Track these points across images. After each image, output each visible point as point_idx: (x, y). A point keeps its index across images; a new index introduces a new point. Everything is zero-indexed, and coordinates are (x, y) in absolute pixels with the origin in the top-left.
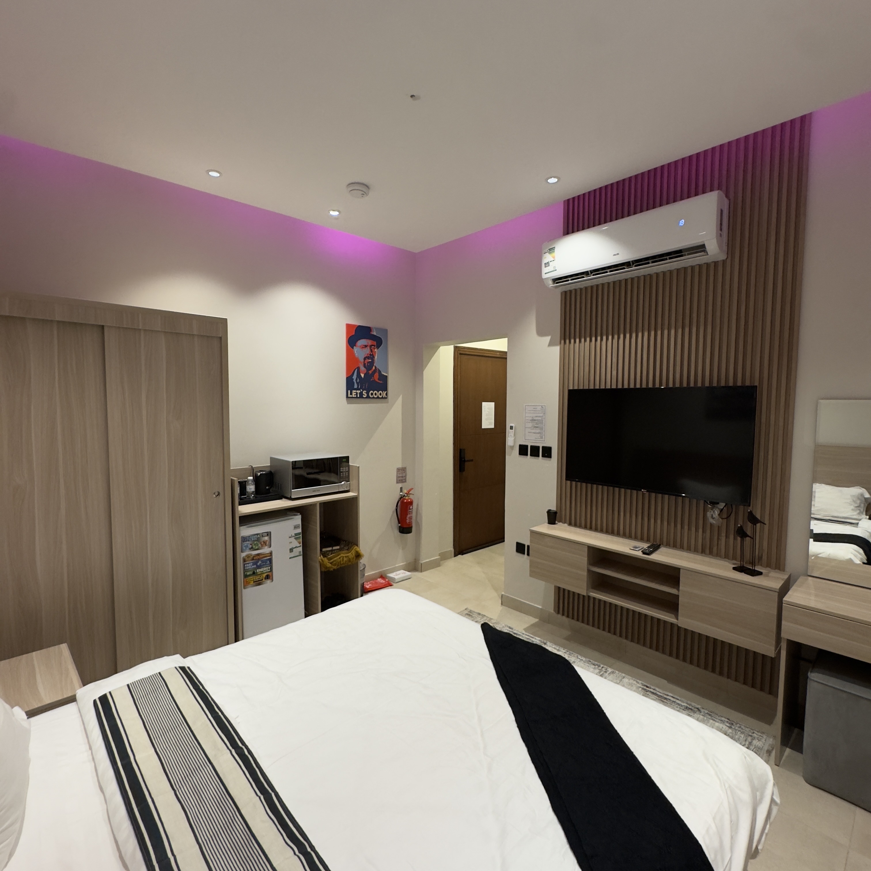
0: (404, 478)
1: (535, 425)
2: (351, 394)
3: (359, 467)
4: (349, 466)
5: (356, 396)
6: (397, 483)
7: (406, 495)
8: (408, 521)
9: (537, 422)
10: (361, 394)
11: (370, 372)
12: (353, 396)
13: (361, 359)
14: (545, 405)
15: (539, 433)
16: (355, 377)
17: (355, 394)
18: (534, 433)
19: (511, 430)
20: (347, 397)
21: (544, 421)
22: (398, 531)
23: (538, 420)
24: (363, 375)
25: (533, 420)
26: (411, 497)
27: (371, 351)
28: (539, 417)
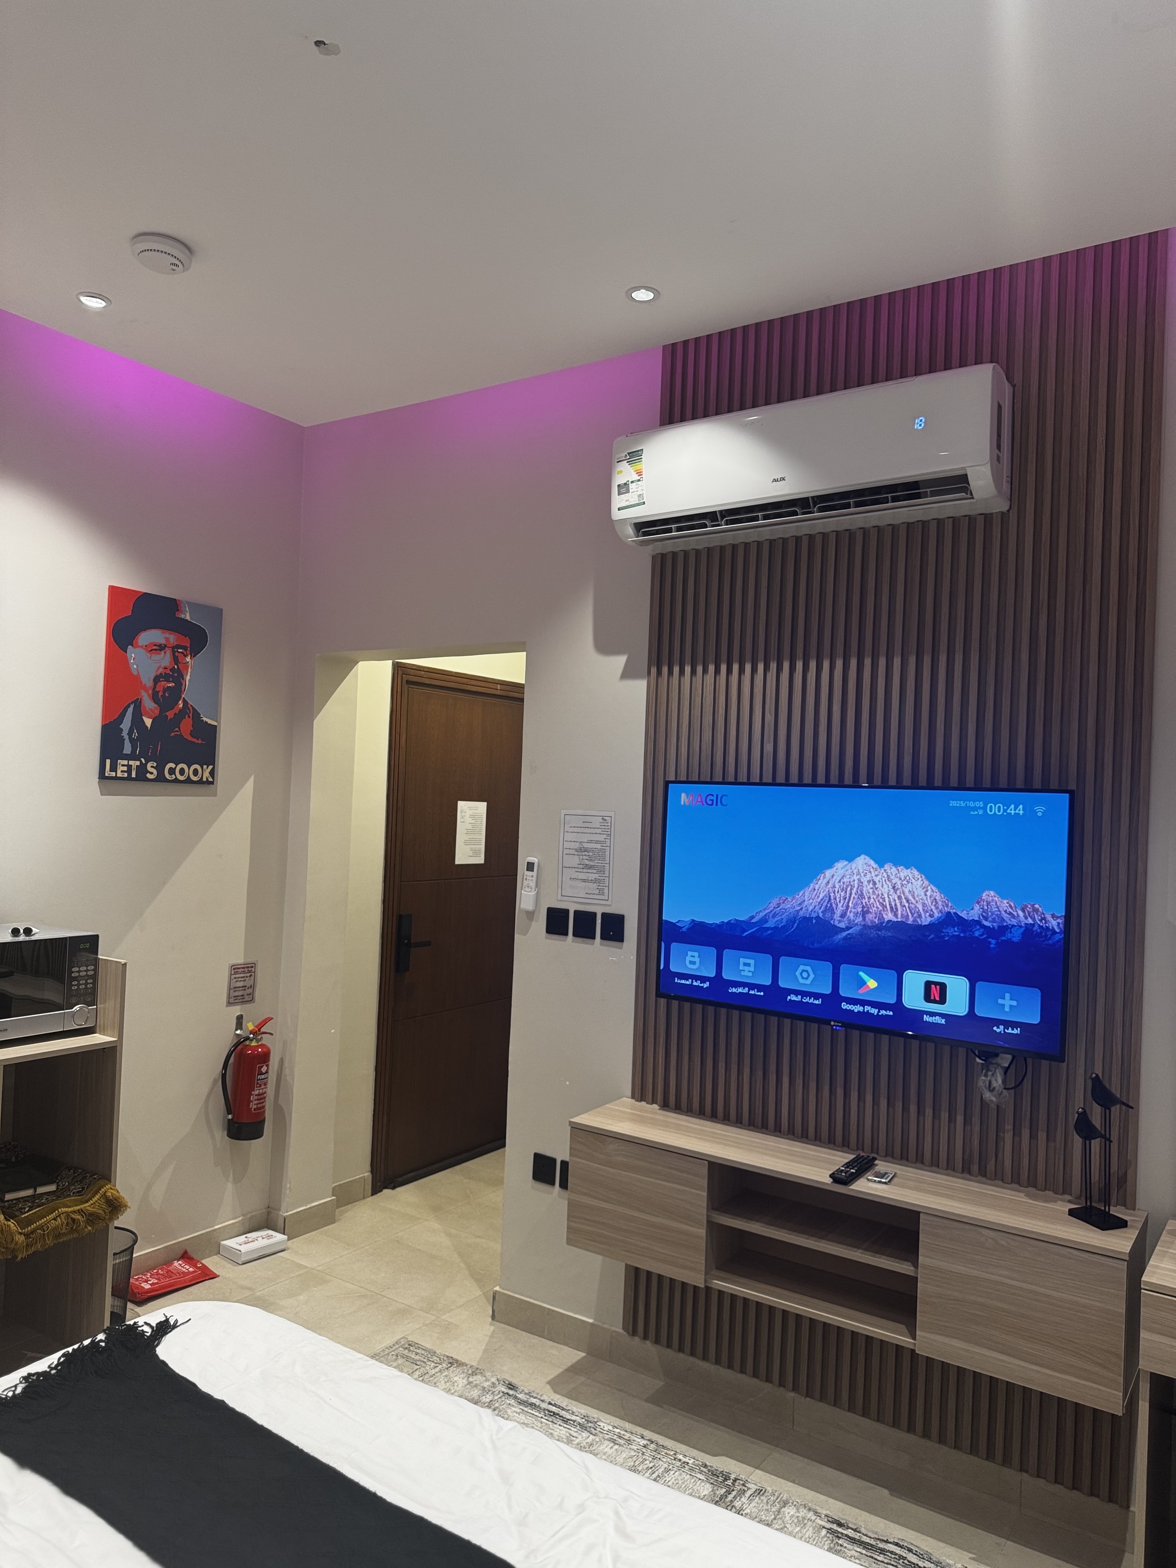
0: (250, 991)
1: (587, 862)
2: (114, 768)
3: (125, 964)
4: (96, 961)
5: (126, 775)
6: (229, 1004)
7: (252, 1036)
8: (253, 1106)
9: (591, 854)
10: (142, 770)
11: (170, 715)
12: (119, 774)
13: (147, 679)
14: (612, 814)
15: (595, 881)
16: (126, 725)
17: (125, 769)
18: (584, 881)
19: (530, 873)
20: (102, 776)
21: (608, 853)
22: (226, 1133)
23: (592, 850)
24: (148, 722)
25: (581, 850)
26: (266, 1040)
27: (176, 660)
28: (597, 842)
